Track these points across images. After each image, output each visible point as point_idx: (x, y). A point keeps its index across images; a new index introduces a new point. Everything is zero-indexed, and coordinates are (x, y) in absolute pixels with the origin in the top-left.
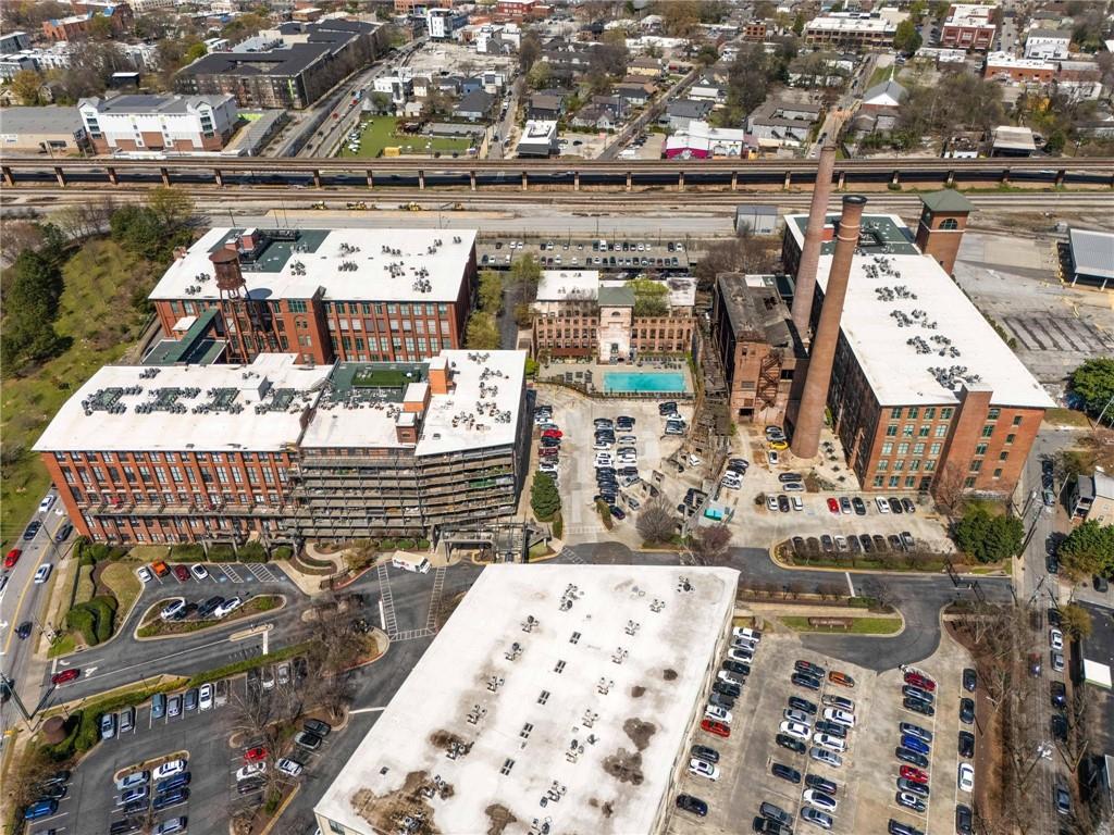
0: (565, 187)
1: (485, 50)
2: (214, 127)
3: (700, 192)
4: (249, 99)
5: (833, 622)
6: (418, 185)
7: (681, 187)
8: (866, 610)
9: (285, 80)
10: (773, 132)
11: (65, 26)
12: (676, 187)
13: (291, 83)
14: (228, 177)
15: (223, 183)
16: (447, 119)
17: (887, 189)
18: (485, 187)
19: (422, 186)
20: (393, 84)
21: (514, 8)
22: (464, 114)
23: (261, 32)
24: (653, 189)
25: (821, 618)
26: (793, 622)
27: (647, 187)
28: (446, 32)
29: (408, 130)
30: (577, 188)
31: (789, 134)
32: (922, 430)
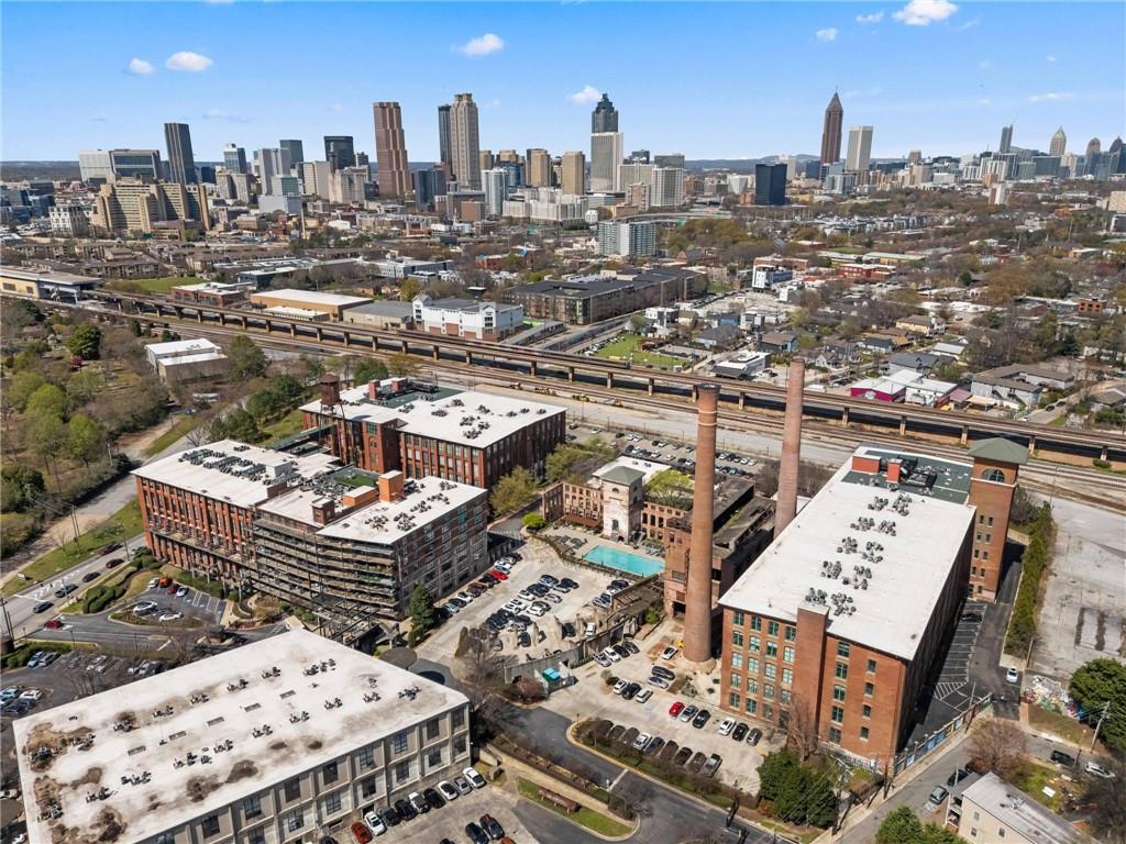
0: (730, 405)
1: (785, 299)
2: (494, 325)
3: (862, 430)
4: (547, 313)
5: (557, 799)
6: (606, 385)
7: (844, 423)
8: (606, 807)
9: (575, 301)
10: (994, 392)
11: (488, 260)
12: (839, 422)
13: (579, 304)
14: (474, 359)
15: (471, 362)
16: (686, 343)
17: (1091, 464)
18: (661, 394)
19: (609, 386)
20: (659, 313)
21: (852, 272)
22: (702, 341)
23: (602, 272)
24: (816, 420)
25: (549, 791)
26: (526, 786)
27: (811, 417)
28: (766, 284)
29: (645, 347)
30: (741, 408)
31: (1012, 396)
32: (769, 648)
